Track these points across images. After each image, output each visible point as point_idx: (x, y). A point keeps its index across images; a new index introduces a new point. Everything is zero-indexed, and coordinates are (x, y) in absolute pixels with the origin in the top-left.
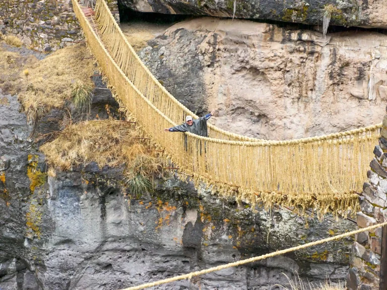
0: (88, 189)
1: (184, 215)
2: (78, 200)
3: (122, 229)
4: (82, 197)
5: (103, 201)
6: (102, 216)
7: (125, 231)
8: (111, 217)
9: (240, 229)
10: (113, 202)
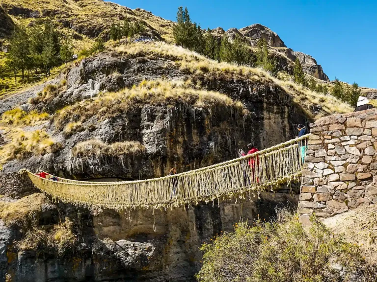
0: (39, 258)
1: (85, 262)
2: (34, 263)
3: (55, 274)
4: (36, 262)
5: (46, 262)
6: (45, 270)
7: (57, 275)
8: (50, 269)
9: (111, 264)
10: (50, 262)
